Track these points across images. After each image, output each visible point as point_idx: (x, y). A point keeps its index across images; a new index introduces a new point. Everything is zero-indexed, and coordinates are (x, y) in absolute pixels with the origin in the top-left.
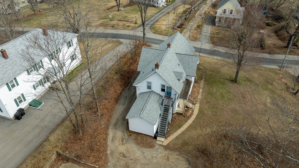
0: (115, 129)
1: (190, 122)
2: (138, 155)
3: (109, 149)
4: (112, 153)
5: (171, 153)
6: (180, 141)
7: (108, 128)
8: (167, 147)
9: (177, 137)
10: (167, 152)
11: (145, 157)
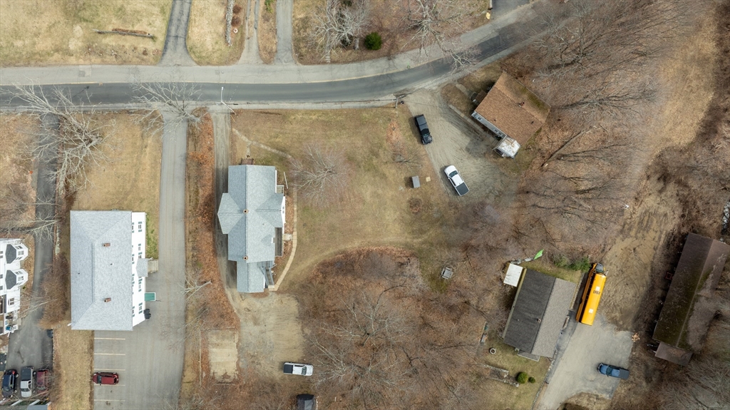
0: (230, 287)
1: (291, 258)
2: (258, 306)
3: (234, 308)
4: (238, 311)
5: (282, 295)
6: (287, 282)
7: (223, 289)
8: (278, 292)
9: (284, 280)
10: (280, 296)
11: (264, 306)
